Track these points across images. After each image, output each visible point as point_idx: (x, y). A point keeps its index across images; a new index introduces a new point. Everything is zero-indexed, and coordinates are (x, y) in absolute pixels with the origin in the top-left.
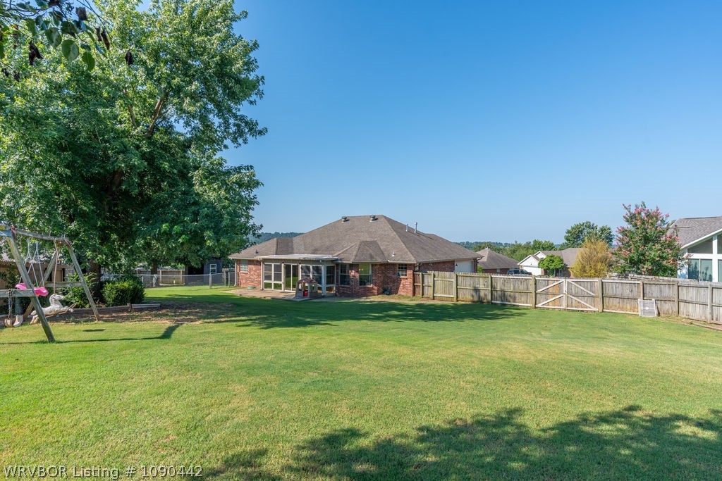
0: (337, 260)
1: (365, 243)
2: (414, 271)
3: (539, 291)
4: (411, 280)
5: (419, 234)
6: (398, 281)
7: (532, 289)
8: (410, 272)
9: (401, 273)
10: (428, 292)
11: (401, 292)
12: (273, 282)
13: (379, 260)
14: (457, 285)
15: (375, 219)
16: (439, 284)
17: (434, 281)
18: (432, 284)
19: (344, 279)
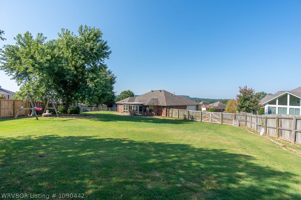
0: (143, 104)
1: (153, 99)
2: (166, 108)
3: (202, 116)
4: (165, 111)
5: (175, 96)
6: (162, 111)
7: (200, 116)
8: (165, 109)
9: (163, 109)
10: (170, 115)
11: (163, 115)
12: (126, 110)
13: (155, 104)
14: (179, 113)
15: (160, 91)
17: (172, 112)
18: (171, 113)
19: (145, 111)
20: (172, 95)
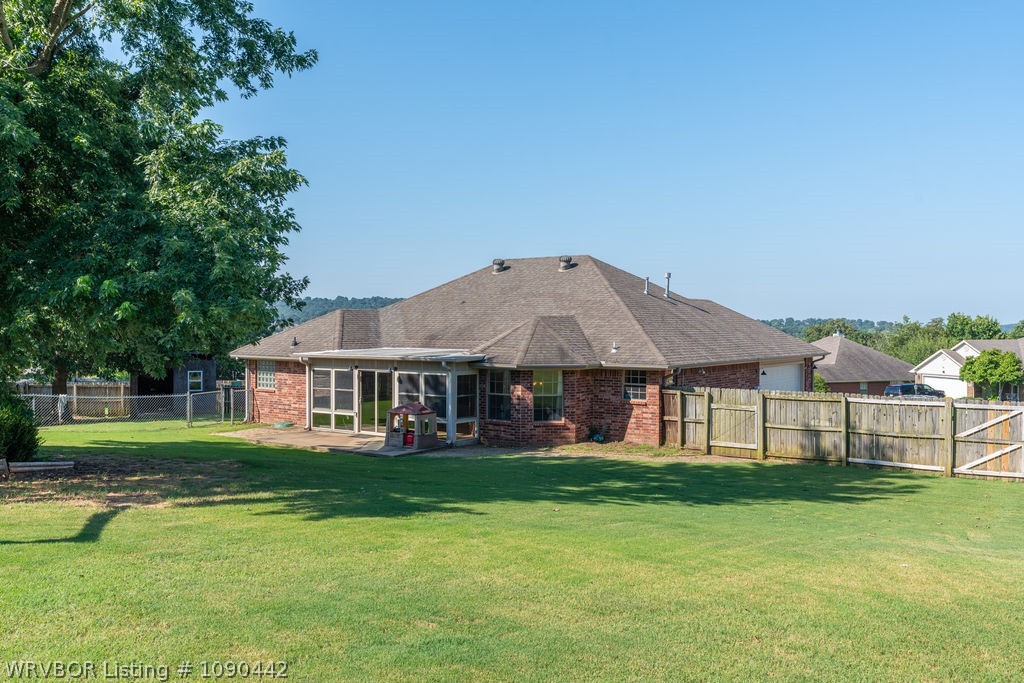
0: (482, 360)
1: (547, 321)
2: (662, 387)
3: (961, 435)
4: (656, 408)
5: (675, 300)
6: (623, 411)
7: (944, 430)
8: (652, 390)
9: (631, 391)
10: (697, 436)
11: (632, 436)
12: (332, 412)
13: (580, 360)
14: (765, 421)
15: (570, 264)
16: (721, 419)
17: (710, 410)
18: (704, 418)
19: (499, 406)
20: (655, 292)
